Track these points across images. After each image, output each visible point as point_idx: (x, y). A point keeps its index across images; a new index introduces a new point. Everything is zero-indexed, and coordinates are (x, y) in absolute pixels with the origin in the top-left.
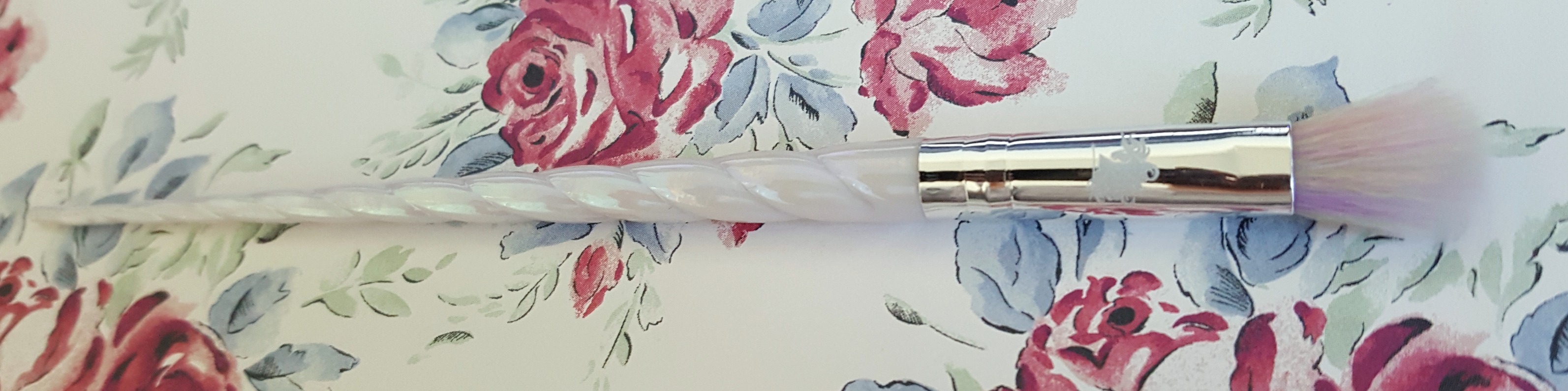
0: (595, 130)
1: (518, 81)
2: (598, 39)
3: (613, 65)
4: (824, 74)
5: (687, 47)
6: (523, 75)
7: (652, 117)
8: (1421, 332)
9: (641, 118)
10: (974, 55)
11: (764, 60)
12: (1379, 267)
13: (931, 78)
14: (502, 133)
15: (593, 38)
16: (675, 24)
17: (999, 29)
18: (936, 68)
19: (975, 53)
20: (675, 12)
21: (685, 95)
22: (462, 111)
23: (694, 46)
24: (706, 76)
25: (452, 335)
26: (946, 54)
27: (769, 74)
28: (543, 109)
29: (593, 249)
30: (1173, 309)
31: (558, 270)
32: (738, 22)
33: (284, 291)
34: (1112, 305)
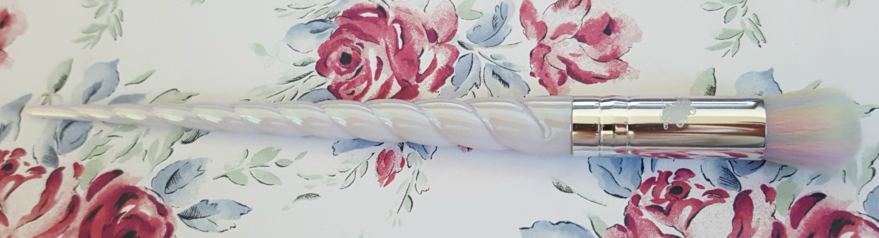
0: (383, 90)
1: (337, 61)
2: (382, 41)
3: (392, 55)
4: (510, 64)
5: (433, 47)
6: (339, 58)
7: (415, 83)
8: (821, 199)
9: (410, 84)
10: (590, 59)
11: (476, 56)
13: (569, 70)
14: (329, 88)
15: (379, 40)
16: (426, 35)
17: (602, 46)
18: (571, 64)
19: (590, 57)
20: (425, 29)
21: (434, 72)
22: (305, 76)
23: (437, 46)
24: (445, 63)
25: (308, 196)
26: (576, 58)
27: (480, 63)
28: (353, 76)
29: (387, 151)
30: (702, 187)
31: (367, 162)
32: (461, 35)
33: (200, 171)
34: (671, 185)
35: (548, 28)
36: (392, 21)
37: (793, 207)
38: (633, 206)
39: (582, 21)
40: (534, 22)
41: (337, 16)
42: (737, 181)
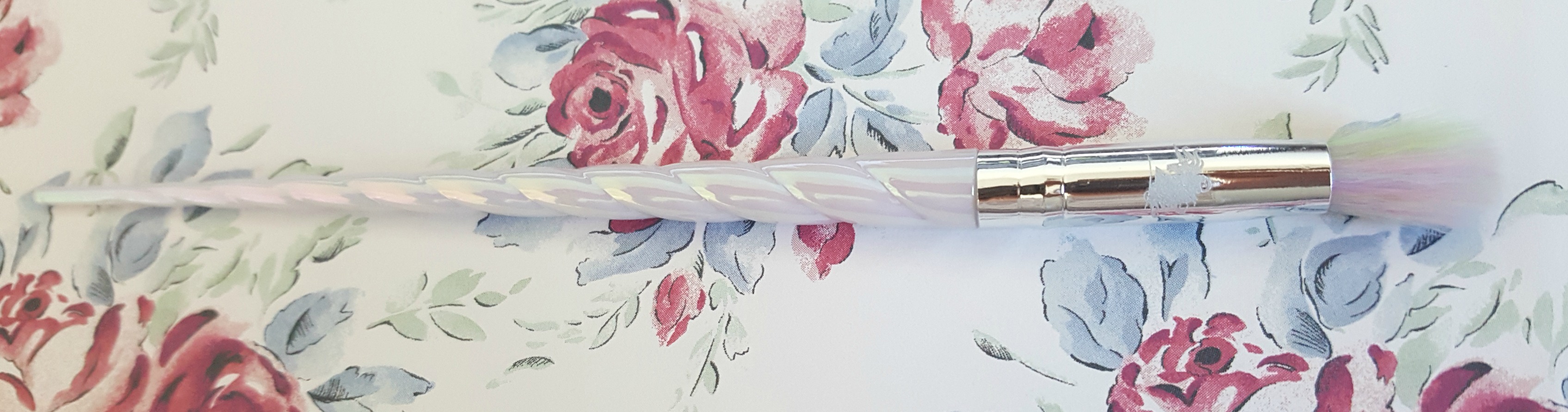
0: (667, 160)
1: (584, 105)
2: (666, 65)
3: (684, 93)
4: (901, 110)
5: (759, 77)
6: (589, 99)
7: (726, 147)
8: (1482, 375)
9: (716, 149)
10: (1052, 97)
11: (839, 94)
12: (1443, 314)
13: (1010, 118)
14: (570, 156)
15: (661, 64)
16: (746, 54)
17: (1077, 72)
18: (1016, 108)
19: (1053, 94)
20: (745, 41)
21: (760, 126)
22: (527, 134)
23: (766, 76)
24: (781, 107)
25: (532, 361)
26: (1025, 94)
27: (845, 108)
28: (613, 134)
29: (673, 278)
30: (1257, 350)
31: (638, 298)
32: (811, 54)
33: (346, 312)
34: (1198, 344)
35: (974, 37)
36: (685, 25)
37: (1427, 390)
38: (1125, 385)
39: (1039, 20)
40: (948, 26)
41: (585, 17)
42: (1326, 337)
